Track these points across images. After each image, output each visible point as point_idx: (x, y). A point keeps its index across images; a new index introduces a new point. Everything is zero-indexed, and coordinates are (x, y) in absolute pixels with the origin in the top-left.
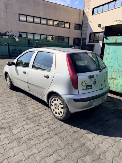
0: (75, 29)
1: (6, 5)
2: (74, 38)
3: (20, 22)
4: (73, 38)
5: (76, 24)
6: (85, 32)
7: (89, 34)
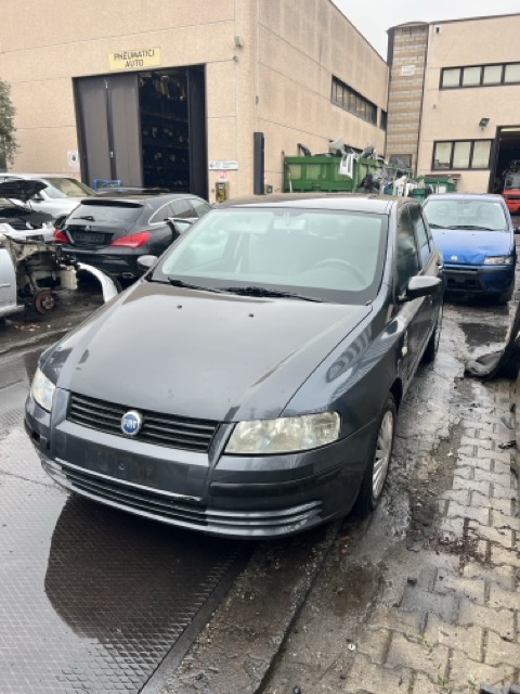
0: (380, 127)
5: (382, 111)
6: (404, 136)
7: (432, 144)
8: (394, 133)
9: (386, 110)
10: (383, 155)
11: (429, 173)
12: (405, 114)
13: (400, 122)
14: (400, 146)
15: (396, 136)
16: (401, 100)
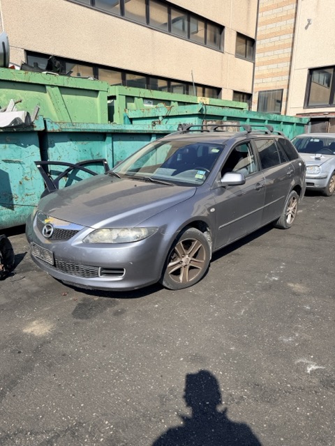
0: (237, 56)
2: (235, 92)
4: (232, 93)
5: (239, 35)
6: (275, 66)
7: (306, 73)
8: (263, 64)
9: (253, 36)
10: (249, 92)
11: (302, 111)
12: (277, 38)
13: (269, 49)
14: (270, 79)
15: (264, 68)
16: (272, 21)
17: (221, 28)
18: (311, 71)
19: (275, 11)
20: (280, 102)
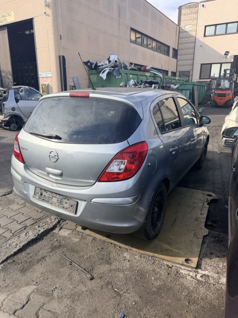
0: (173, 57)
1: (119, 8)
2: (172, 72)
3: (132, 44)
5: (173, 49)
6: (186, 62)
7: (200, 65)
8: (181, 60)
9: (177, 49)
10: (175, 71)
12: (187, 50)
13: (184, 55)
14: (184, 67)
15: (182, 62)
16: (185, 43)
17: (169, 47)
18: (202, 65)
19: (186, 39)
20: (189, 77)
